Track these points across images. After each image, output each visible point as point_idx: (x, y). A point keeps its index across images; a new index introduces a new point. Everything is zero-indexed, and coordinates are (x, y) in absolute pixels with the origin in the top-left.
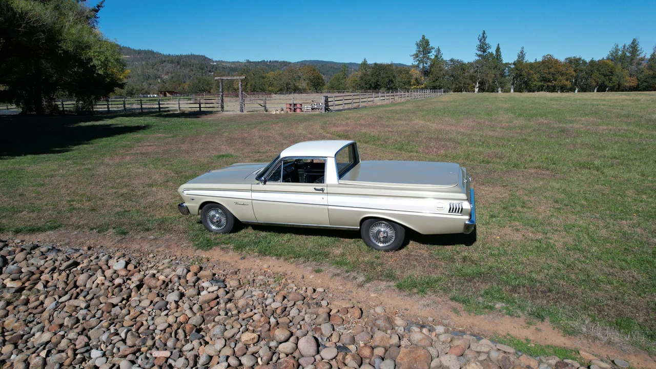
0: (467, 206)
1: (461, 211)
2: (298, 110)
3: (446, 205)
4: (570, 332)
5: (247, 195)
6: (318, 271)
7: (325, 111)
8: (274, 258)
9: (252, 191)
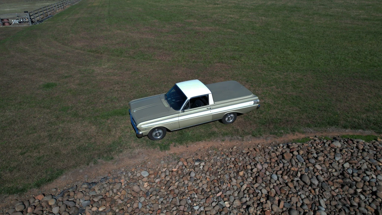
0: (258, 101)
1: (257, 103)
2: (7, 24)
3: (252, 103)
4: (303, 133)
5: (177, 119)
6: (223, 141)
7: (32, 24)
8: (200, 142)
9: (178, 116)
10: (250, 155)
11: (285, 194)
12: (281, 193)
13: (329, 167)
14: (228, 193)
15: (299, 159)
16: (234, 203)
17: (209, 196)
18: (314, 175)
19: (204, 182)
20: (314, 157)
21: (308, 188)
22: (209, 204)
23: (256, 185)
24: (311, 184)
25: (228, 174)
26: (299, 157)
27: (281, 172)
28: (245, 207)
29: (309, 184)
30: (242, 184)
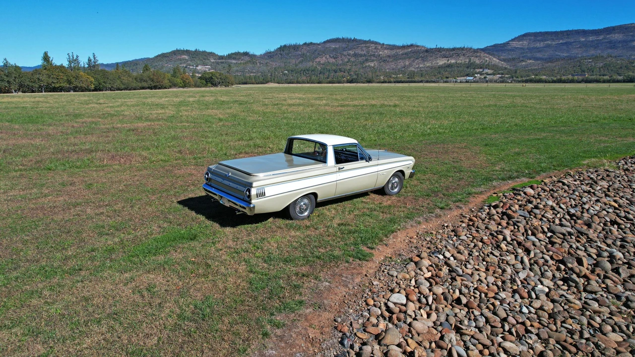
10: (479, 226)
11: (565, 252)
12: (562, 253)
13: (553, 214)
14: (522, 275)
15: (523, 214)
16: (545, 283)
17: (512, 289)
18: (557, 225)
19: (483, 275)
20: (532, 208)
21: (571, 238)
22: (528, 299)
23: (532, 255)
24: (570, 234)
25: (489, 254)
26: (521, 213)
27: (530, 232)
28: (561, 283)
29: (567, 234)
30: (519, 258)
